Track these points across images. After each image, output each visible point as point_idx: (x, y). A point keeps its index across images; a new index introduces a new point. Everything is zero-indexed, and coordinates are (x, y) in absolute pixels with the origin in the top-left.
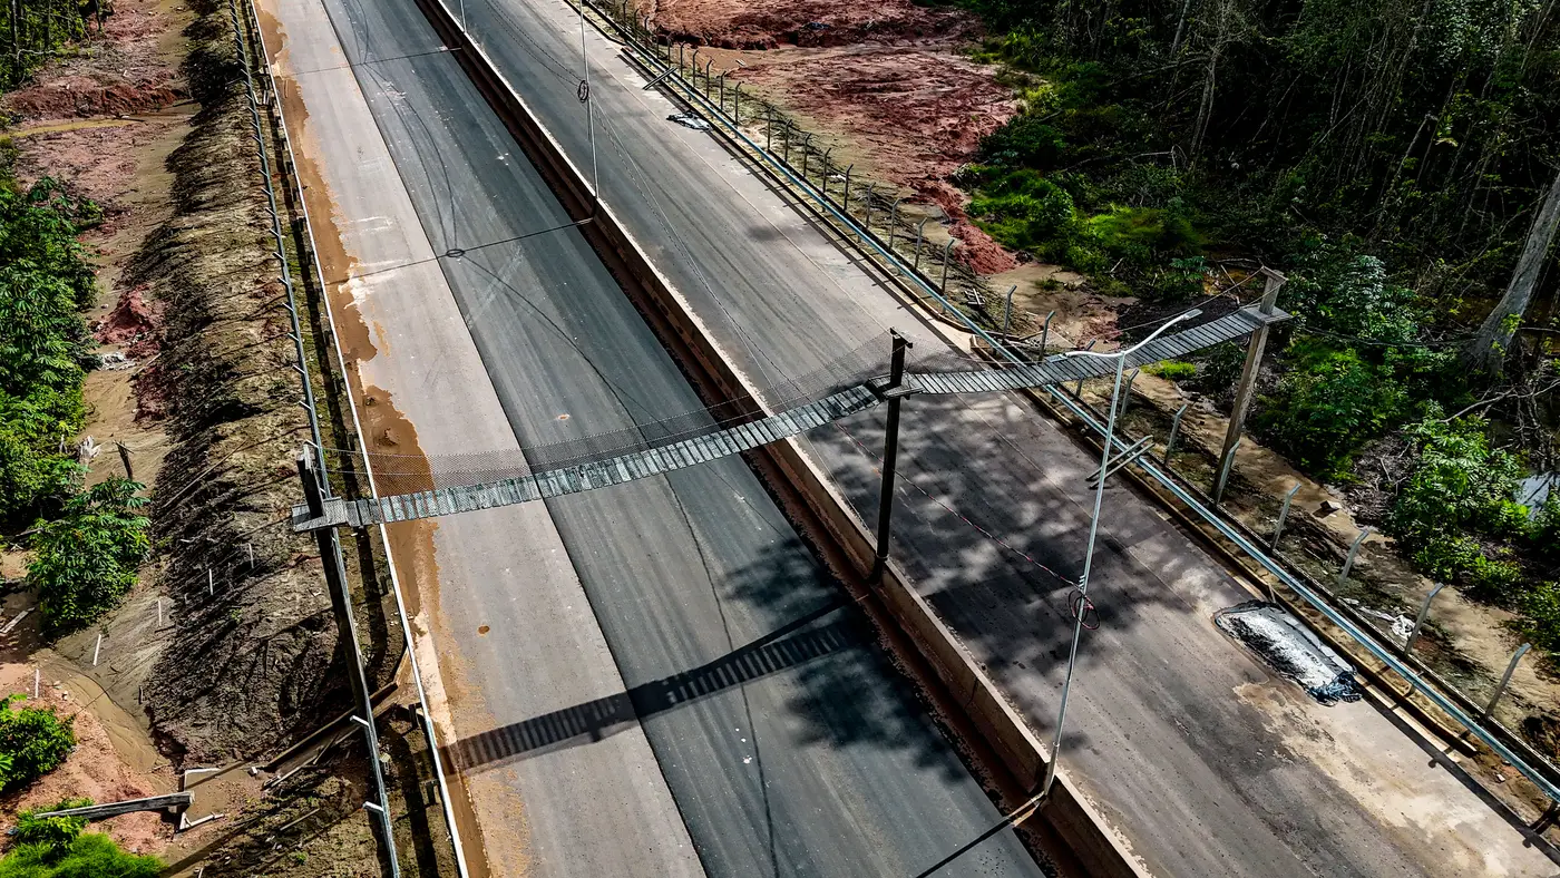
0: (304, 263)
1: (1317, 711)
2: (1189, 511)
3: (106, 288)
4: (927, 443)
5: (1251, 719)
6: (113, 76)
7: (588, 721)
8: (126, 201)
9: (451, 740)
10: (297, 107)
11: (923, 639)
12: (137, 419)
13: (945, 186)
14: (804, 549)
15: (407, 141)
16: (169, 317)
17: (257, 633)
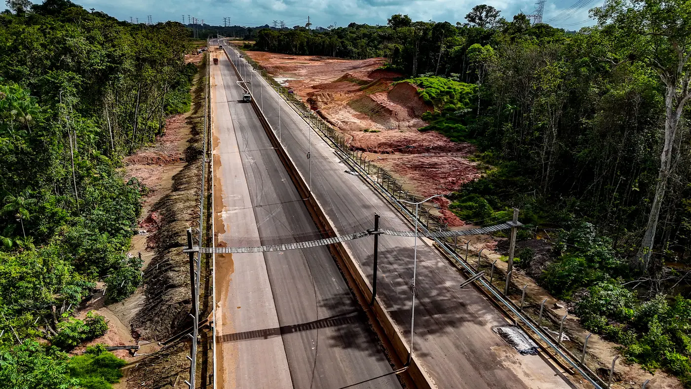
0: (209, 206)
1: (519, 356)
2: (495, 297)
3: (145, 212)
4: (405, 270)
5: (493, 356)
6: (161, 153)
7: (265, 334)
8: (157, 188)
9: (221, 334)
10: (218, 163)
11: (383, 321)
12: (146, 249)
13: (444, 199)
14: (351, 295)
15: (252, 174)
16: (163, 220)
17: (169, 303)
